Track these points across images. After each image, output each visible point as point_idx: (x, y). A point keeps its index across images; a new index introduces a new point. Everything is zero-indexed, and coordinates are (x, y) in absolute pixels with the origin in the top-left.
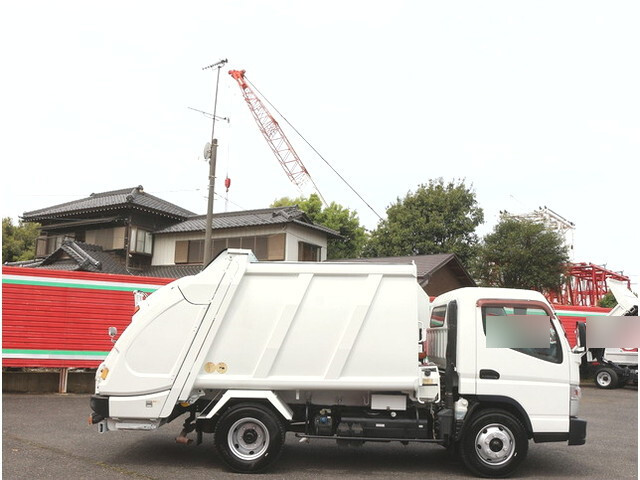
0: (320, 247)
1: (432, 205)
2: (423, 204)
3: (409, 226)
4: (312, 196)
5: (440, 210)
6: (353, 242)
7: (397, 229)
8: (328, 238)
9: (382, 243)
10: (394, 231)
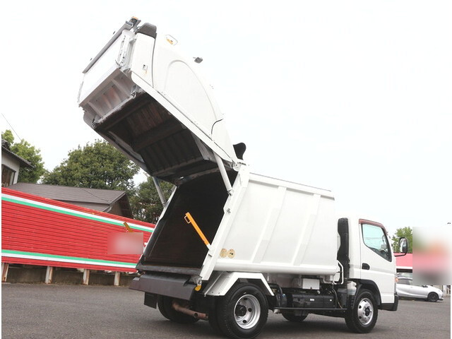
0: (15, 172)
1: (106, 155)
2: (99, 153)
3: (87, 167)
4: (7, 131)
5: (112, 159)
6: (35, 173)
7: (79, 168)
8: (21, 167)
9: (63, 177)
10: (77, 169)
